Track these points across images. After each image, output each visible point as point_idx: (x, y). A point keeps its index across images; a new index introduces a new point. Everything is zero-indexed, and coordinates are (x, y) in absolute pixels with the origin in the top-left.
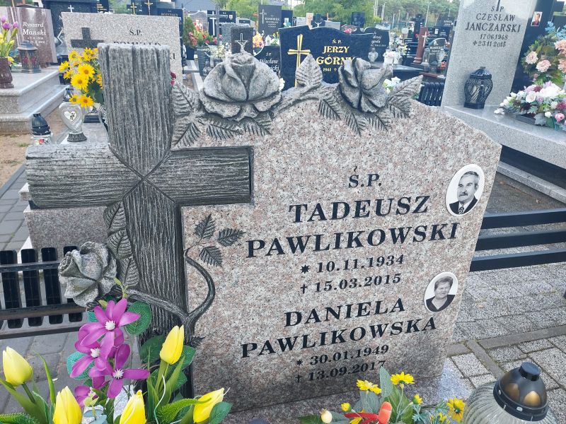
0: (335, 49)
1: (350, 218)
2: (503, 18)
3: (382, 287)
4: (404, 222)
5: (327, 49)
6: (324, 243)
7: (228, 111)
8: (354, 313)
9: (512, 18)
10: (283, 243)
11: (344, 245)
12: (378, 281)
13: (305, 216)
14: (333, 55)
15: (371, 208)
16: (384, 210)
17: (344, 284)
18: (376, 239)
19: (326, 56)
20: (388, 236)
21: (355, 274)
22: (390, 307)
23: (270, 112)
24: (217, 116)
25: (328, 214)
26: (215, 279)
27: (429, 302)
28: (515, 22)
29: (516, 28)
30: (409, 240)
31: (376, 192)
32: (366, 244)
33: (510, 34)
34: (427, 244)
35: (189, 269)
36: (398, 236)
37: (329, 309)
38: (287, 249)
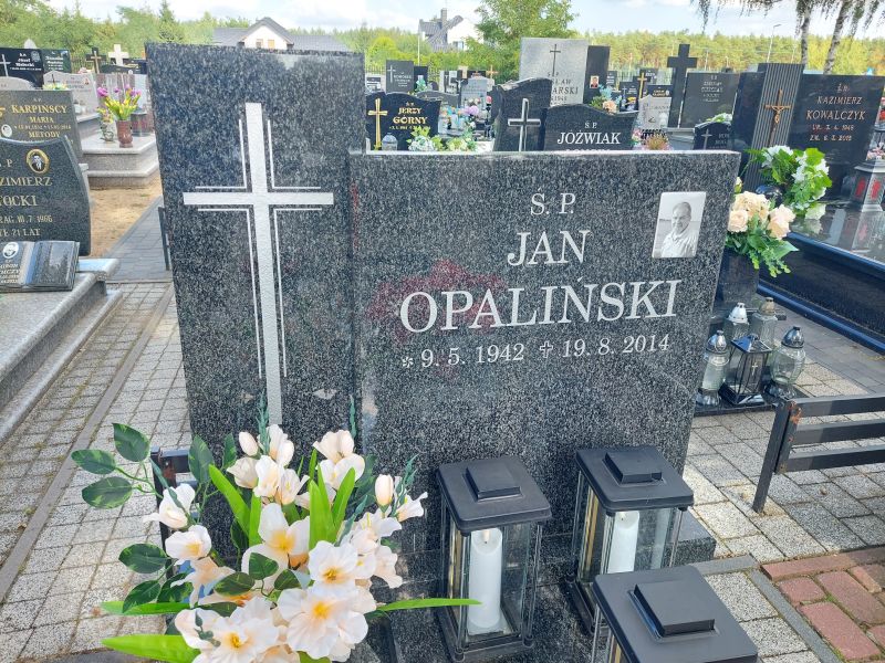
0: (409, 111)
2: (560, 82)
5: (402, 110)
9: (568, 82)
14: (407, 115)
19: (402, 116)
28: (571, 85)
29: (574, 90)
33: (568, 95)
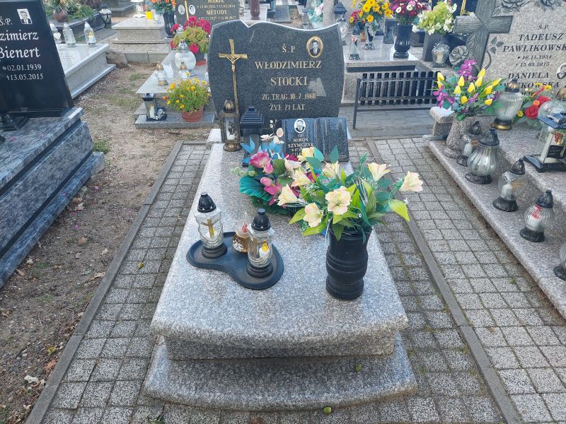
1: (536, 40)
3: (542, 67)
4: (554, 42)
6: (527, 48)
7: (509, 6)
8: (531, 77)
10: (514, 48)
11: (533, 50)
12: (541, 64)
13: (523, 39)
15: (544, 37)
16: (548, 38)
17: (530, 65)
18: (543, 48)
20: (548, 47)
21: (534, 61)
22: (543, 76)
23: (520, 6)
24: (506, 7)
25: (530, 38)
26: (492, 58)
27: (558, 74)
30: (554, 50)
31: (547, 31)
32: (540, 50)
34: (561, 51)
35: (486, 54)
36: (551, 48)
37: (523, 74)
38: (515, 50)
